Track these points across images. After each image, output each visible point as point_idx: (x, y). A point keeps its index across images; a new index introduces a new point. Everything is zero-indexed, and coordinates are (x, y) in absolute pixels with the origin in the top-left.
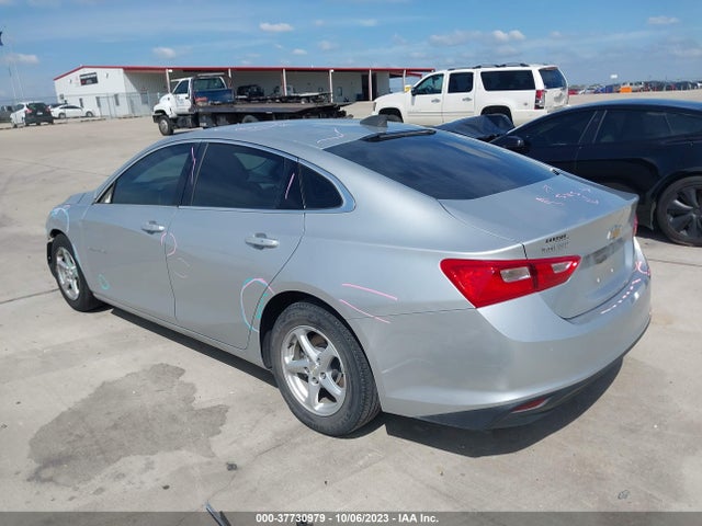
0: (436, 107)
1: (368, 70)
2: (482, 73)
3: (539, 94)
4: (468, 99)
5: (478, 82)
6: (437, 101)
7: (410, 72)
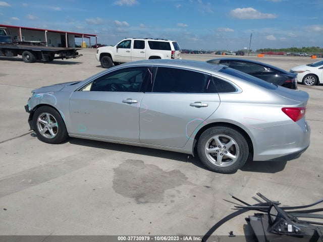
0: (128, 55)
1: (65, 33)
2: (149, 42)
3: (173, 52)
4: (143, 52)
5: (147, 45)
6: (129, 52)
7: (86, 36)
